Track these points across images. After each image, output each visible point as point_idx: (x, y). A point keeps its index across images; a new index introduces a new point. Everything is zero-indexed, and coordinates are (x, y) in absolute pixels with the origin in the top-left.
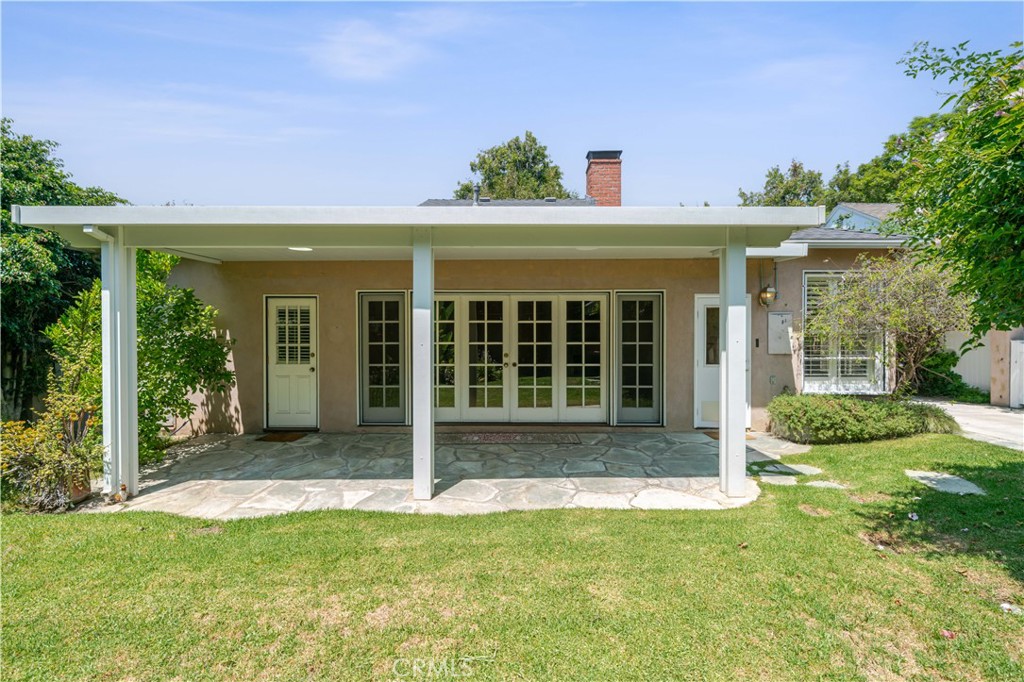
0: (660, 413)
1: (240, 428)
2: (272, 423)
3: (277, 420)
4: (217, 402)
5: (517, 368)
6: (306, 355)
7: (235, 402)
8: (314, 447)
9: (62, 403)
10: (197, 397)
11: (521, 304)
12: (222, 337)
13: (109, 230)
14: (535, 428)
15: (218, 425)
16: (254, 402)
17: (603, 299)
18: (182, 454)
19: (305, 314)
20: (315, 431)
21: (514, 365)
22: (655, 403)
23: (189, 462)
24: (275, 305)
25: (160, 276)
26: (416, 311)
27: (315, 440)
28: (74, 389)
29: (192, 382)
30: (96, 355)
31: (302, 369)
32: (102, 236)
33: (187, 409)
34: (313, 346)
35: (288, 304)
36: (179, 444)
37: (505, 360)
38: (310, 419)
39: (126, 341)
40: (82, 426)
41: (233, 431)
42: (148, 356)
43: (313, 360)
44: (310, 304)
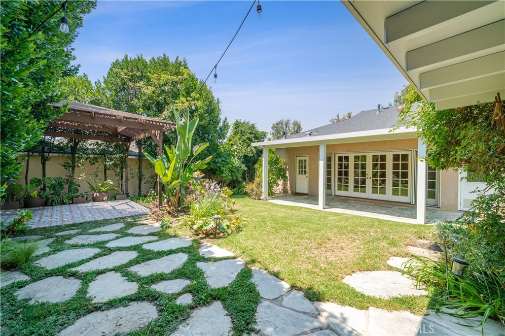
0: (438, 201)
1: (290, 192)
2: (297, 191)
3: (298, 191)
4: (285, 185)
5: (371, 179)
6: (305, 173)
7: (289, 185)
8: (306, 198)
9: (257, 180)
10: (280, 182)
11: (374, 156)
12: (286, 167)
13: (264, 146)
14: (378, 201)
15: (285, 191)
16: (293, 185)
17: (409, 153)
18: (276, 195)
19: (305, 160)
20: (307, 194)
21: (370, 178)
22: (436, 198)
23: (277, 197)
24: (298, 158)
25: (273, 153)
26: (320, 161)
27: (306, 196)
28: (259, 177)
29: (279, 178)
30: (262, 171)
31: (304, 176)
32: (263, 147)
33: (278, 185)
34: (307, 170)
35: (301, 158)
36: (277, 194)
37: (367, 176)
38: (306, 191)
39: (266, 167)
40: (259, 185)
41: (288, 192)
42: (270, 171)
43: (307, 175)
44: (307, 158)
